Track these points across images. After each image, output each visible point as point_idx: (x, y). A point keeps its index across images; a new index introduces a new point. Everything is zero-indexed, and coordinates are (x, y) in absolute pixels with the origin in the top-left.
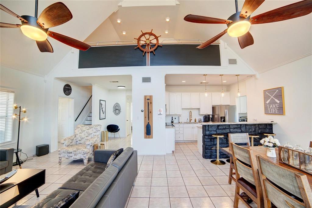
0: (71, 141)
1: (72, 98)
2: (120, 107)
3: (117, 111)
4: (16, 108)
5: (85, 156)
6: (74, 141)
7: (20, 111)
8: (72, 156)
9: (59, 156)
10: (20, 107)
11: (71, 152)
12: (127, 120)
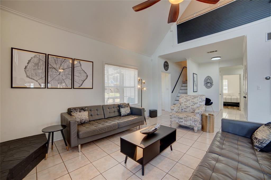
0: (178, 108)
1: (169, 73)
2: (212, 80)
3: (209, 85)
4: (139, 80)
5: (195, 123)
6: (181, 109)
7: (142, 83)
8: (182, 122)
9: (171, 120)
10: (141, 80)
11: (182, 118)
12: (220, 94)
